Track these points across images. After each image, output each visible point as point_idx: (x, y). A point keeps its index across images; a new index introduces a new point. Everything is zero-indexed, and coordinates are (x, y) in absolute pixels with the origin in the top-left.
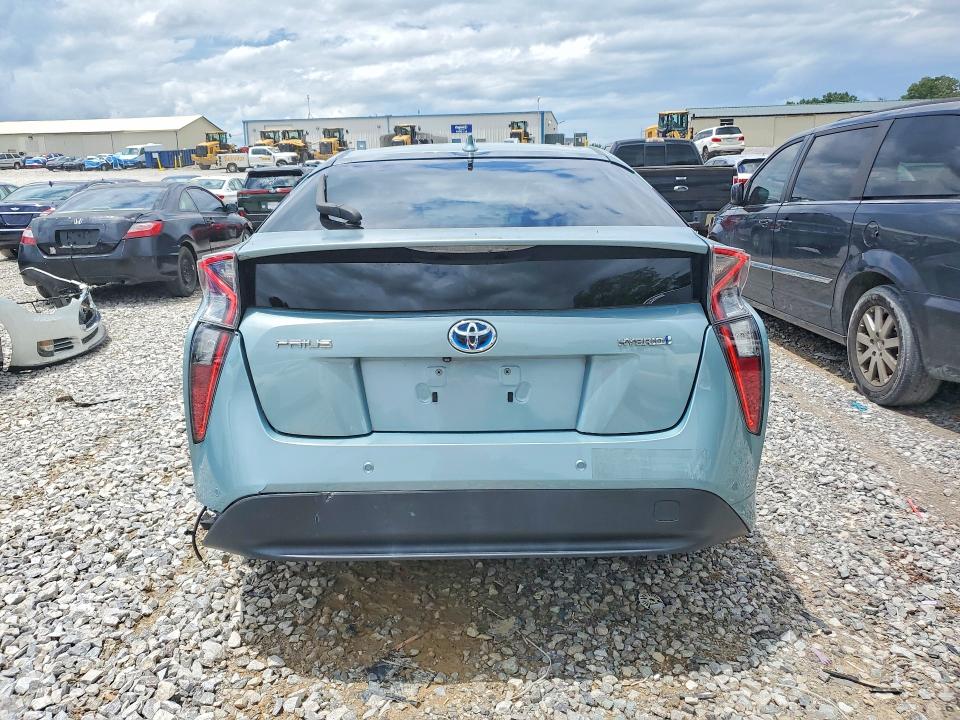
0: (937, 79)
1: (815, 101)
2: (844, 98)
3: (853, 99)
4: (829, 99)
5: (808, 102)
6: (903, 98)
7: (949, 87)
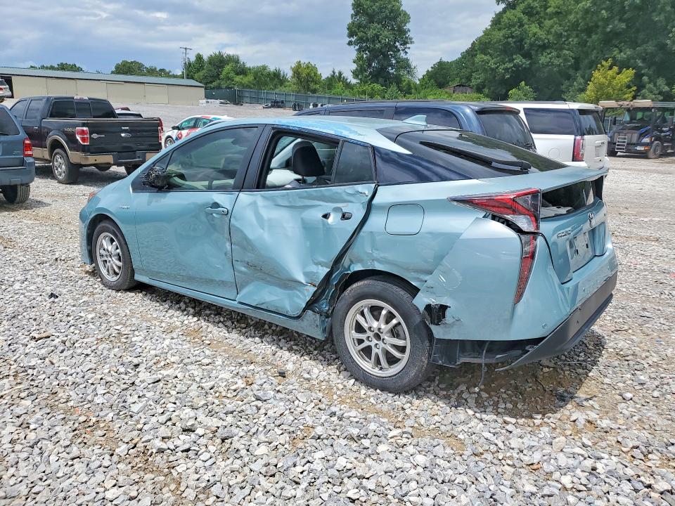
0: (132, 63)
1: (52, 68)
2: (74, 68)
3: (79, 70)
4: (63, 67)
5: (47, 68)
6: (113, 72)
7: (139, 69)
